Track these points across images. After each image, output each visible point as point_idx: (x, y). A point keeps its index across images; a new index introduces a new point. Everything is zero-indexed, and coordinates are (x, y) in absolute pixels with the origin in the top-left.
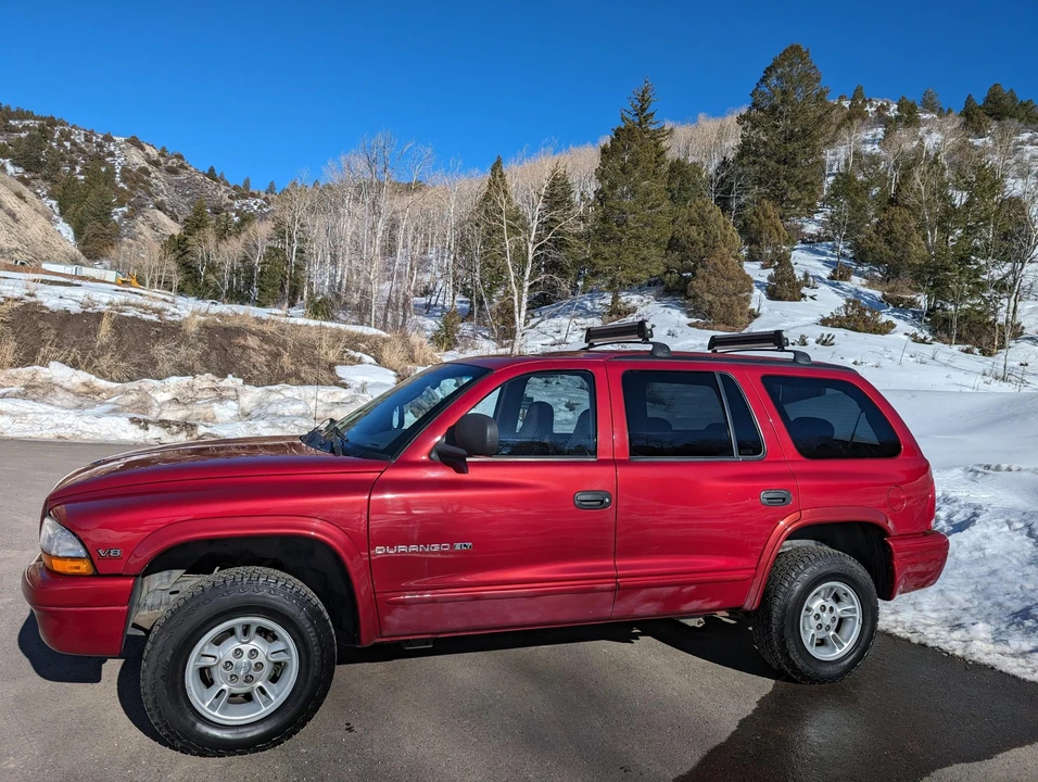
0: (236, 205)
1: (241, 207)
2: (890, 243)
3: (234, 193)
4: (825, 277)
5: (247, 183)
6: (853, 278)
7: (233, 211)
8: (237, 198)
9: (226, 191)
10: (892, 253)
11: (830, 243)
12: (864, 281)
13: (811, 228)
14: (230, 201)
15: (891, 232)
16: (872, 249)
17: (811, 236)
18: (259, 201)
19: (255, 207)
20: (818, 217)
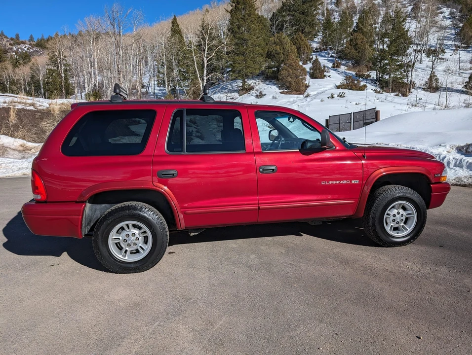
0: (15, 48)
1: (18, 49)
2: (356, 50)
3: (12, 42)
4: (330, 67)
5: (17, 36)
6: (342, 66)
7: (14, 52)
8: (15, 45)
9: (7, 41)
10: (357, 54)
11: (326, 51)
12: (346, 68)
13: (315, 45)
14: (11, 47)
15: (357, 44)
16: (349, 53)
17: (316, 49)
18: (27, 45)
19: (26, 49)
20: (316, 40)
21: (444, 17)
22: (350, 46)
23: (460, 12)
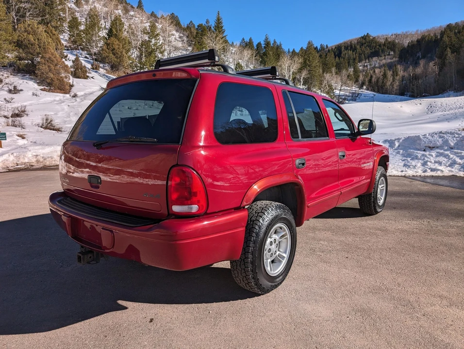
2: (114, 55)
6: (100, 69)
17: (66, 47)
20: (62, 37)
21: (175, 39)
23: (188, 37)
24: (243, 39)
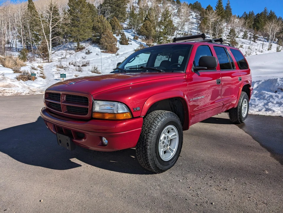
2: (147, 30)
4: (132, 39)
6: (139, 39)
10: (147, 33)
11: (131, 30)
12: (141, 40)
13: (125, 26)
15: (147, 27)
16: (143, 32)
17: (126, 28)
20: (126, 23)
21: (193, 17)
22: (143, 28)
23: (200, 15)
24: (245, 13)
